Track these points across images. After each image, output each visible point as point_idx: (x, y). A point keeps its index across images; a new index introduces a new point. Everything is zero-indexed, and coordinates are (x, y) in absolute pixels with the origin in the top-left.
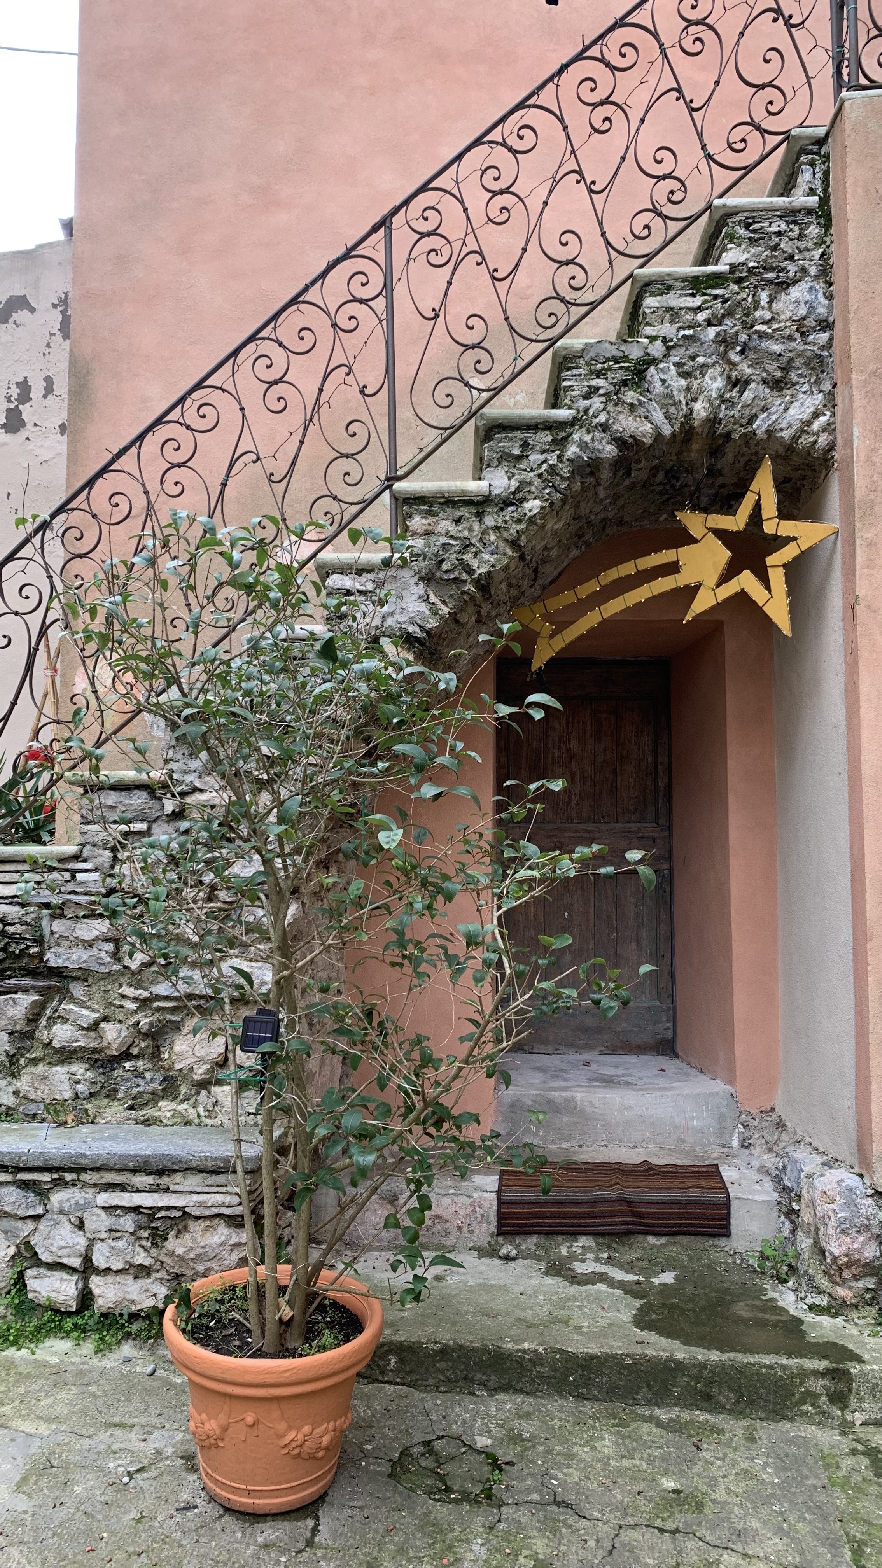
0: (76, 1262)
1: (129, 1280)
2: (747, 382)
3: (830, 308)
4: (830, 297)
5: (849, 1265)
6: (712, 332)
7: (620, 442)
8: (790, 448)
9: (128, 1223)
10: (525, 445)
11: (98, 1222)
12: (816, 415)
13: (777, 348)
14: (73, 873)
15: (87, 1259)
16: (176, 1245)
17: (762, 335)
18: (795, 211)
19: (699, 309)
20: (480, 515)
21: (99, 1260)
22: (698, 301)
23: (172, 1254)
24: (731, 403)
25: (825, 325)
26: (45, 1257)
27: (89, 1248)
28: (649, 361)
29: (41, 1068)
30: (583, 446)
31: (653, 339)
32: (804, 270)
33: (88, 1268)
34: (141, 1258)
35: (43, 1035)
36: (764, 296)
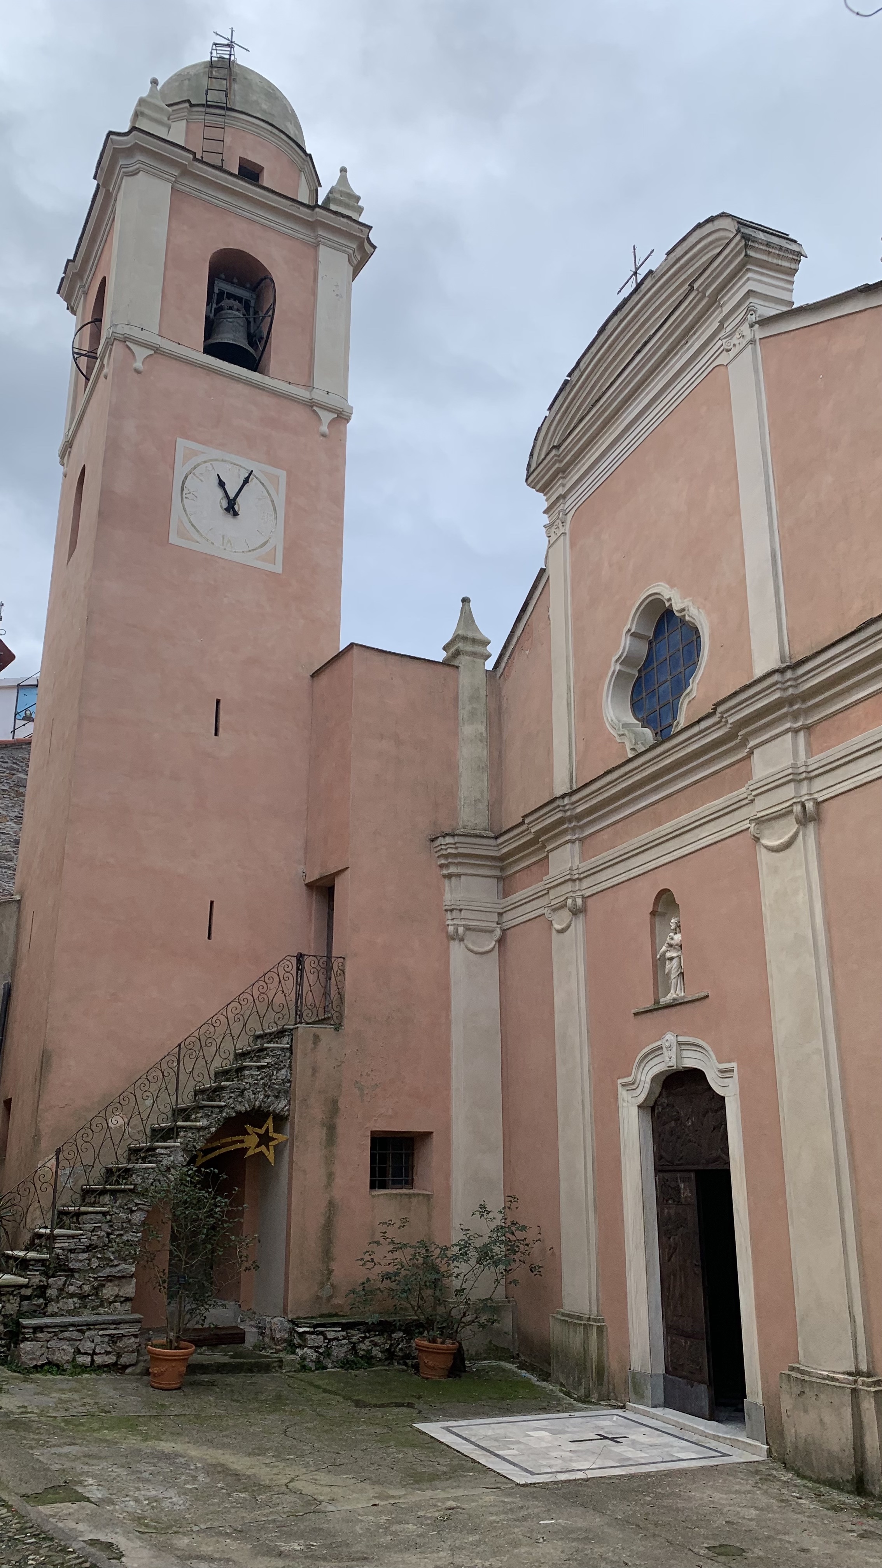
0: (91, 1352)
1: (104, 1356)
2: (269, 1096)
3: (291, 1077)
4: (291, 1074)
5: (281, 1340)
6: (262, 1081)
7: (236, 1112)
8: (278, 1115)
9: (106, 1339)
10: (212, 1112)
11: (98, 1339)
12: (285, 1106)
13: (277, 1087)
14: (80, 1239)
15: (94, 1351)
16: (120, 1344)
17: (274, 1083)
18: (284, 1048)
19: (259, 1075)
20: (199, 1132)
21: (97, 1351)
22: (259, 1073)
23: (118, 1347)
24: (265, 1102)
25: (289, 1081)
26: (82, 1351)
27: (95, 1348)
28: (245, 1089)
29: (65, 1300)
30: (227, 1113)
31: (247, 1083)
32: (285, 1065)
33: (94, 1353)
34: (109, 1349)
35: (66, 1290)
36: (275, 1072)
